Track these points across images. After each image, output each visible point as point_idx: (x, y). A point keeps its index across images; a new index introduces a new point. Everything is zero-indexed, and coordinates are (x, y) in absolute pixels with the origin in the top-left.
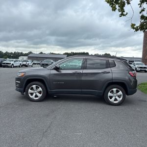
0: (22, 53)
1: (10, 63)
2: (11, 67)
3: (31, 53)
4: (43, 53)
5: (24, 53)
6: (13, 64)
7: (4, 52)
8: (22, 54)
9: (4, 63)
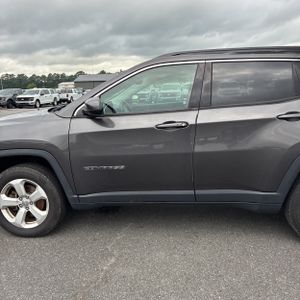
0: (63, 75)
1: (32, 99)
2: (36, 107)
3: (81, 73)
4: (107, 71)
5: (68, 74)
6: (38, 100)
7: (29, 76)
8: (63, 78)
9: (20, 99)
